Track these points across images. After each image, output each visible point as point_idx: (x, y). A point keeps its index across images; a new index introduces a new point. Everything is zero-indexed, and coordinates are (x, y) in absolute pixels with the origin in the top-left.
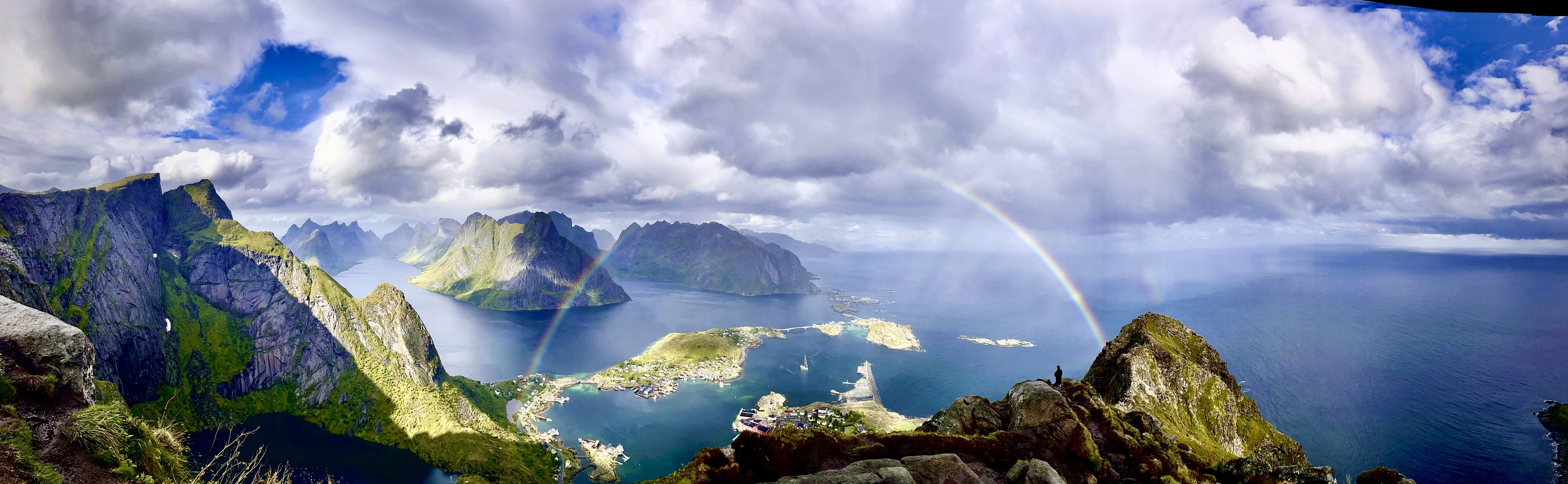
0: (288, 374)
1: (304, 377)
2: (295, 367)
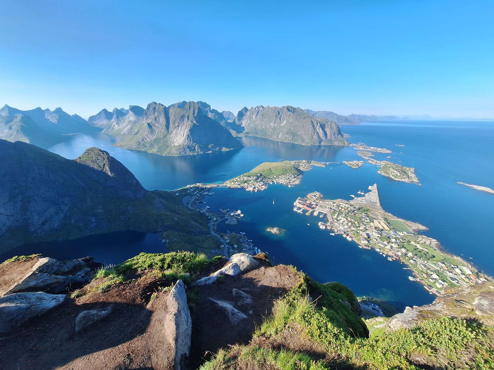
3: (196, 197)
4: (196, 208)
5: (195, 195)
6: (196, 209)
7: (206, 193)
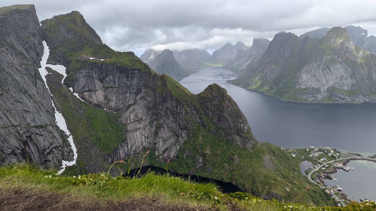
0: (150, 143)
1: (161, 144)
2: (155, 139)
3: (321, 167)
4: (318, 183)
5: (319, 163)
6: (318, 185)
7: (339, 165)
